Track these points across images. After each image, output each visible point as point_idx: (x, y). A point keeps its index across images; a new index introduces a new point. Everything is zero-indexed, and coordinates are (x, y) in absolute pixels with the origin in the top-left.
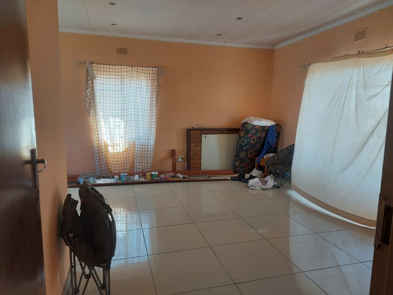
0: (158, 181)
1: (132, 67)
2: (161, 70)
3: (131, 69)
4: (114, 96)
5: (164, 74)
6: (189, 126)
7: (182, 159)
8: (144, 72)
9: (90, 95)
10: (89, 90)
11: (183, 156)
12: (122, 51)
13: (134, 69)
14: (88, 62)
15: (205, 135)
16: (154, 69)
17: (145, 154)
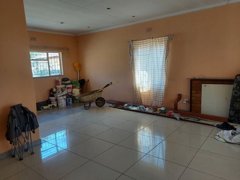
0: (157, 114)
1: (153, 38)
2: (170, 37)
3: (152, 40)
4: (143, 59)
5: (172, 39)
6: (192, 77)
7: (187, 102)
8: (159, 40)
9: (132, 59)
10: (132, 56)
11: (188, 100)
12: (149, 30)
13: (154, 40)
14: (131, 41)
15: (205, 85)
16: (166, 37)
17: (158, 95)
